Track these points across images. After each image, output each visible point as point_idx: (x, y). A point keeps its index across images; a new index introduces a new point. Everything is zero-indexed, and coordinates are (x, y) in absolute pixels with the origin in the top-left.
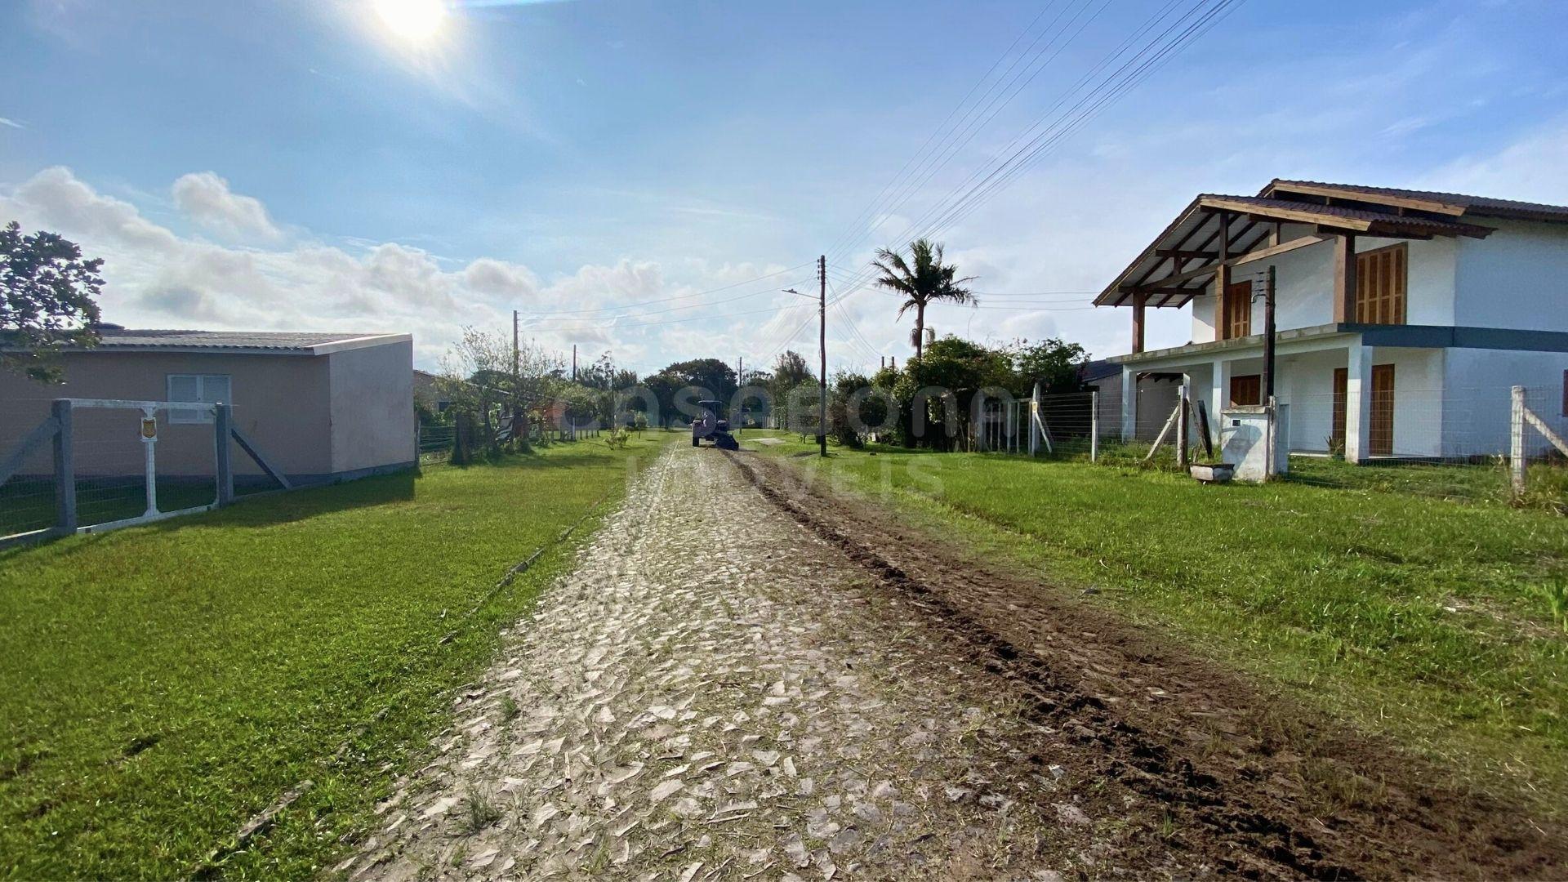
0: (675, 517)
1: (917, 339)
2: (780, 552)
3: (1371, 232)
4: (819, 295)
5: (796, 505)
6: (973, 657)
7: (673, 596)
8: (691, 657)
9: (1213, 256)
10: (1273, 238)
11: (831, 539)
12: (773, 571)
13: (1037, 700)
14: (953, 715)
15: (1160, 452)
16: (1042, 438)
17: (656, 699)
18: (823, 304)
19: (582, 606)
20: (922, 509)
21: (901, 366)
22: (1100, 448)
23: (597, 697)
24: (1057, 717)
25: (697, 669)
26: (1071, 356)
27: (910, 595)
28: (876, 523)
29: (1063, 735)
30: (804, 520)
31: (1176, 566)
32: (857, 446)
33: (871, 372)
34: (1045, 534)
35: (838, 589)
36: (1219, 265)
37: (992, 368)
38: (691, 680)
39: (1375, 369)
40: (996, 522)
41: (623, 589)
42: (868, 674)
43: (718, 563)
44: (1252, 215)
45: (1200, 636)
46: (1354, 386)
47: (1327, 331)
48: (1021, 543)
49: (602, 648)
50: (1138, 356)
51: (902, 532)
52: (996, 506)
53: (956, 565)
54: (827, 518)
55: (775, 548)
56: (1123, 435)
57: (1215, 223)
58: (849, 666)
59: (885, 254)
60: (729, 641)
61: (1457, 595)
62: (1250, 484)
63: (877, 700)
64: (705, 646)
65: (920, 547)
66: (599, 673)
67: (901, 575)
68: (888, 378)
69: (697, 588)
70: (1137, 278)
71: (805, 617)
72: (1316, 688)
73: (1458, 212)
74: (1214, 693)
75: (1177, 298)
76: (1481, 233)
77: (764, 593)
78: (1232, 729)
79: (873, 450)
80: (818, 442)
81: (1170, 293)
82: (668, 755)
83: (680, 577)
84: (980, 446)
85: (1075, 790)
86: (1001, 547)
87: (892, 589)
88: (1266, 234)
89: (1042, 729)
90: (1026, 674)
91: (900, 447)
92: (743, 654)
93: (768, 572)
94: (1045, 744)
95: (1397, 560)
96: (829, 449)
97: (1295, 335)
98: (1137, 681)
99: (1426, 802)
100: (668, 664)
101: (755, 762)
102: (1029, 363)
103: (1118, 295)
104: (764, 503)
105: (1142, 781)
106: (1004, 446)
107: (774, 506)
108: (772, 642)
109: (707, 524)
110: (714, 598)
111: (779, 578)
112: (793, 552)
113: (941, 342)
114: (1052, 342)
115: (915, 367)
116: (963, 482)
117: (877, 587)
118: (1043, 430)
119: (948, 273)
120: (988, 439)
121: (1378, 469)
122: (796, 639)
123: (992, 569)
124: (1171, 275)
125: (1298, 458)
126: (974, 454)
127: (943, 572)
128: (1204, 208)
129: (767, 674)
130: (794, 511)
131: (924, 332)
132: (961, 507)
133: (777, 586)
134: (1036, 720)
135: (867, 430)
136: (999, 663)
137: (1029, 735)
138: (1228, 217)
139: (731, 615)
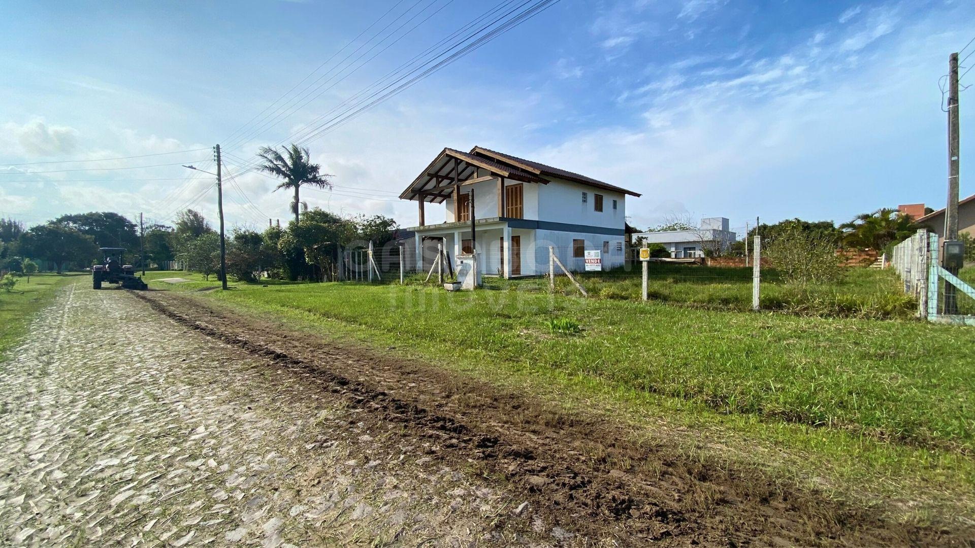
0: (86, 344)
1: (295, 209)
2: (193, 356)
3: (509, 177)
4: (216, 172)
5: (203, 325)
6: (325, 388)
7: (99, 397)
8: (126, 429)
9: (452, 179)
10: (475, 175)
11: (234, 343)
12: (189, 368)
13: (356, 399)
14: (312, 416)
15: (432, 277)
16: (375, 272)
17: (100, 458)
18: (219, 180)
19: (8, 417)
20: (301, 318)
21: (285, 226)
22: (404, 276)
23: (45, 467)
24: (364, 404)
25: (133, 434)
26: (390, 225)
27: (290, 366)
28: (268, 330)
29: (366, 410)
30: (212, 334)
31: (431, 330)
32: (254, 281)
33: (262, 229)
34: (372, 324)
35: (240, 371)
36: (454, 185)
37: (345, 230)
38: (128, 441)
39: (513, 237)
40: (347, 321)
41: (47, 400)
42: (262, 410)
43: (138, 371)
44: (467, 163)
45: (435, 359)
46: (506, 245)
47: (495, 220)
48: (359, 330)
49: (39, 440)
50: (422, 228)
51: (286, 333)
52: (347, 311)
53: (320, 346)
54: (230, 331)
55: (188, 354)
56: (417, 268)
57: (452, 164)
58: (250, 408)
59: (268, 150)
60: (157, 414)
61: (525, 328)
62: (467, 291)
63: (268, 419)
64: (136, 421)
65: (298, 340)
66: (42, 454)
67: (285, 356)
68: (275, 234)
69: (121, 388)
70: (420, 186)
71: (217, 390)
72: (472, 370)
73: (538, 172)
74: (434, 380)
75: (439, 199)
76: (546, 182)
77: (182, 382)
78: (438, 391)
79: (265, 283)
80: (220, 280)
81: (436, 196)
82: (119, 481)
83: (103, 384)
84: (340, 278)
85: (368, 429)
86: (347, 333)
87: (278, 365)
88: (473, 173)
89: (357, 410)
90: (352, 390)
91: (287, 281)
92: (170, 418)
93: (184, 369)
94: (357, 416)
95: (510, 317)
96: (229, 284)
97: (484, 221)
98: (404, 382)
99: (496, 400)
100: (107, 436)
101: (188, 467)
102: (367, 228)
103: (412, 195)
104: (174, 326)
105: (396, 418)
106: (354, 277)
107: (184, 327)
108: (192, 408)
109: (122, 345)
110: (139, 392)
111: (194, 371)
112: (204, 355)
113: (311, 212)
114: (379, 217)
115: (295, 228)
116: (328, 300)
117: (268, 365)
118: (376, 268)
119: (315, 169)
120: (345, 273)
121: (514, 281)
122: (211, 403)
123: (341, 346)
124: (435, 187)
125: (487, 278)
126: (336, 283)
127: (312, 351)
128: (447, 155)
129: (190, 425)
130: (202, 329)
131: (300, 205)
132: (326, 315)
133: (193, 376)
134: (354, 407)
135: (260, 270)
136: (339, 388)
137: (350, 414)
138: (458, 162)
139: (156, 399)
